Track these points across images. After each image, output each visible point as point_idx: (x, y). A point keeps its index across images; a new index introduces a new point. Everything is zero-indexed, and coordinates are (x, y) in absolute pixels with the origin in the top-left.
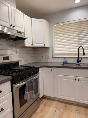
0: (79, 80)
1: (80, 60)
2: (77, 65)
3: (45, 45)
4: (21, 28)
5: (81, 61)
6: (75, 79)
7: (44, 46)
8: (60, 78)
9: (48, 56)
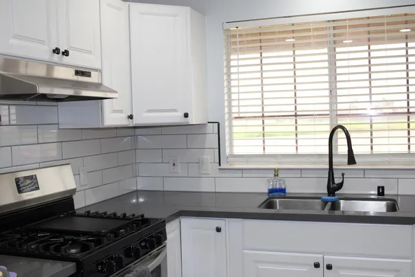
0: (329, 267)
1: (337, 181)
2: (325, 203)
3: (186, 115)
4: (90, 52)
5: (340, 186)
6: (317, 265)
7: (184, 121)
8: (257, 262)
9: (200, 163)
